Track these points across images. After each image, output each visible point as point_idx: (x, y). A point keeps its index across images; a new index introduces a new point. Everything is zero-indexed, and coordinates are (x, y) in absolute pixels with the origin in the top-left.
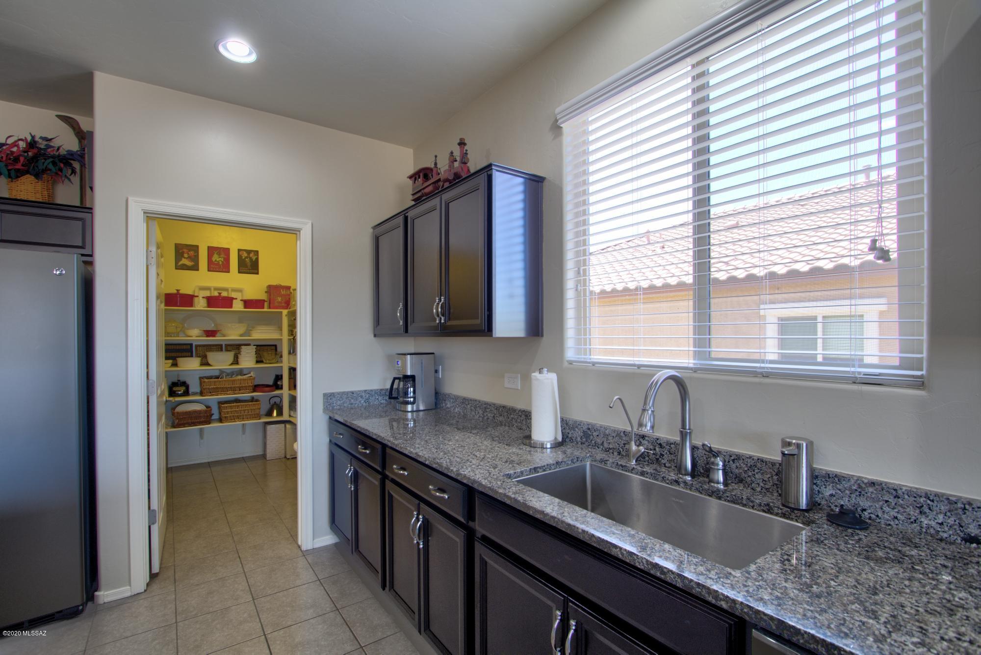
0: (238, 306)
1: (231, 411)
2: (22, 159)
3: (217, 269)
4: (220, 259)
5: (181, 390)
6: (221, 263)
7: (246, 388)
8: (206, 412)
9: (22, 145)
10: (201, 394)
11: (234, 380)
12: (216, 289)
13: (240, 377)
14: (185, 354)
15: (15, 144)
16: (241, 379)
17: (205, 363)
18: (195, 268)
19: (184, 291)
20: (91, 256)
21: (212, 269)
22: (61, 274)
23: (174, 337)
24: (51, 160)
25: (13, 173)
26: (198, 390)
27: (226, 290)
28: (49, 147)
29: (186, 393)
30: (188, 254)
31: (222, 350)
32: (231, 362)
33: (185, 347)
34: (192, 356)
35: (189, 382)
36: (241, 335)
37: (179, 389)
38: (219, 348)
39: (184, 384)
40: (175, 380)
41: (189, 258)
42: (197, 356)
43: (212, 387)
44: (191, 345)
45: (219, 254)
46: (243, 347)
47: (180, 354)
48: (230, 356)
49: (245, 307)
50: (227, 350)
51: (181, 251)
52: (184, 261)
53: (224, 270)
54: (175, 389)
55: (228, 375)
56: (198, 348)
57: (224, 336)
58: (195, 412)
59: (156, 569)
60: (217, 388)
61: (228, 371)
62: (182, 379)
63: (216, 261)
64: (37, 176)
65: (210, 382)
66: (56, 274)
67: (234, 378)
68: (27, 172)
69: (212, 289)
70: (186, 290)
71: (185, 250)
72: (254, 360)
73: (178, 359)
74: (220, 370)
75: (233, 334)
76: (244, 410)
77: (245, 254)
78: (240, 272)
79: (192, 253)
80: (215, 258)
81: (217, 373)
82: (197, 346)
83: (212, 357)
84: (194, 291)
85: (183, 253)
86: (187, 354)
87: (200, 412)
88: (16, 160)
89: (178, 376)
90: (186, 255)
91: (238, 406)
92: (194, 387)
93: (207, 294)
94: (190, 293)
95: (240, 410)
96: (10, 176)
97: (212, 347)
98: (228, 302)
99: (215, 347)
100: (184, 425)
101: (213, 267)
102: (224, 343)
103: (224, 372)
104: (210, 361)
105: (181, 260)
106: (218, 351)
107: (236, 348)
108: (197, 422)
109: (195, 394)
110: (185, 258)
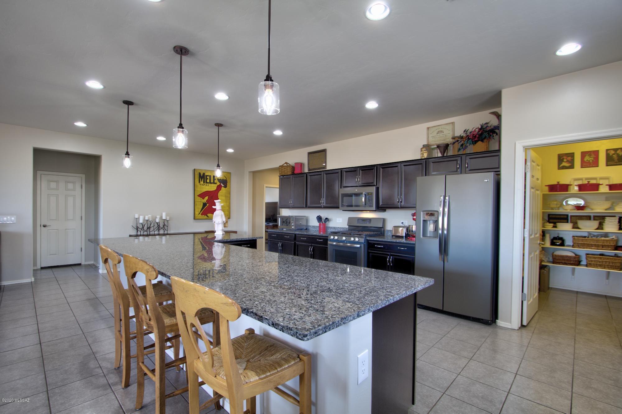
0: (604, 189)
1: (595, 261)
2: (477, 136)
3: (588, 166)
4: (591, 159)
5: (559, 242)
6: (591, 161)
7: (608, 246)
8: (575, 258)
9: (477, 130)
10: (573, 246)
11: (598, 240)
12: (586, 179)
13: (603, 238)
14: (563, 221)
15: (475, 131)
16: (604, 240)
17: (575, 227)
18: (572, 167)
19: (562, 182)
20: (499, 171)
21: (584, 166)
22: (487, 181)
23: (555, 210)
24: (487, 132)
25: (474, 142)
26: (572, 244)
27: (595, 179)
28: (487, 126)
29: (562, 244)
30: (567, 159)
31: (590, 219)
32: (596, 227)
33: (563, 217)
34: (567, 222)
35: (565, 238)
36: (606, 210)
37: (557, 241)
38: (588, 218)
39: (562, 239)
40: (556, 236)
41: (568, 161)
42: (571, 222)
43: (580, 242)
44: (567, 215)
45: (590, 155)
46: (606, 217)
47: (559, 221)
48: (595, 224)
49: (610, 189)
50: (594, 220)
51: (561, 158)
52: (564, 164)
53: (594, 166)
54: (554, 241)
55: (594, 236)
56: (572, 217)
57: (592, 209)
58: (567, 256)
59: (525, 323)
60: (584, 244)
61: (595, 234)
62: (560, 236)
63: (587, 160)
64: (482, 141)
65: (579, 239)
66: (485, 181)
67: (599, 238)
68: (479, 140)
69: (584, 179)
70: (563, 182)
71: (564, 157)
72: (618, 227)
73: (557, 223)
74: (588, 232)
75: (599, 208)
76: (606, 262)
77: (613, 152)
78: (607, 165)
79: (569, 158)
80: (587, 158)
81: (586, 234)
82: (571, 216)
83: (581, 223)
84: (570, 182)
85: (563, 159)
86: (564, 221)
87: (570, 257)
88: (475, 137)
89: (558, 234)
90: (565, 160)
91: (601, 258)
92: (569, 241)
93: (580, 182)
94: (567, 183)
95: (602, 261)
96: (473, 144)
97: (583, 217)
98: (596, 187)
99: (585, 217)
100: (559, 263)
101: (584, 165)
102: (592, 215)
103: (591, 234)
104: (580, 226)
105: (562, 163)
106: (588, 220)
107: (601, 219)
108: (568, 263)
109: (568, 246)
110: (564, 162)
